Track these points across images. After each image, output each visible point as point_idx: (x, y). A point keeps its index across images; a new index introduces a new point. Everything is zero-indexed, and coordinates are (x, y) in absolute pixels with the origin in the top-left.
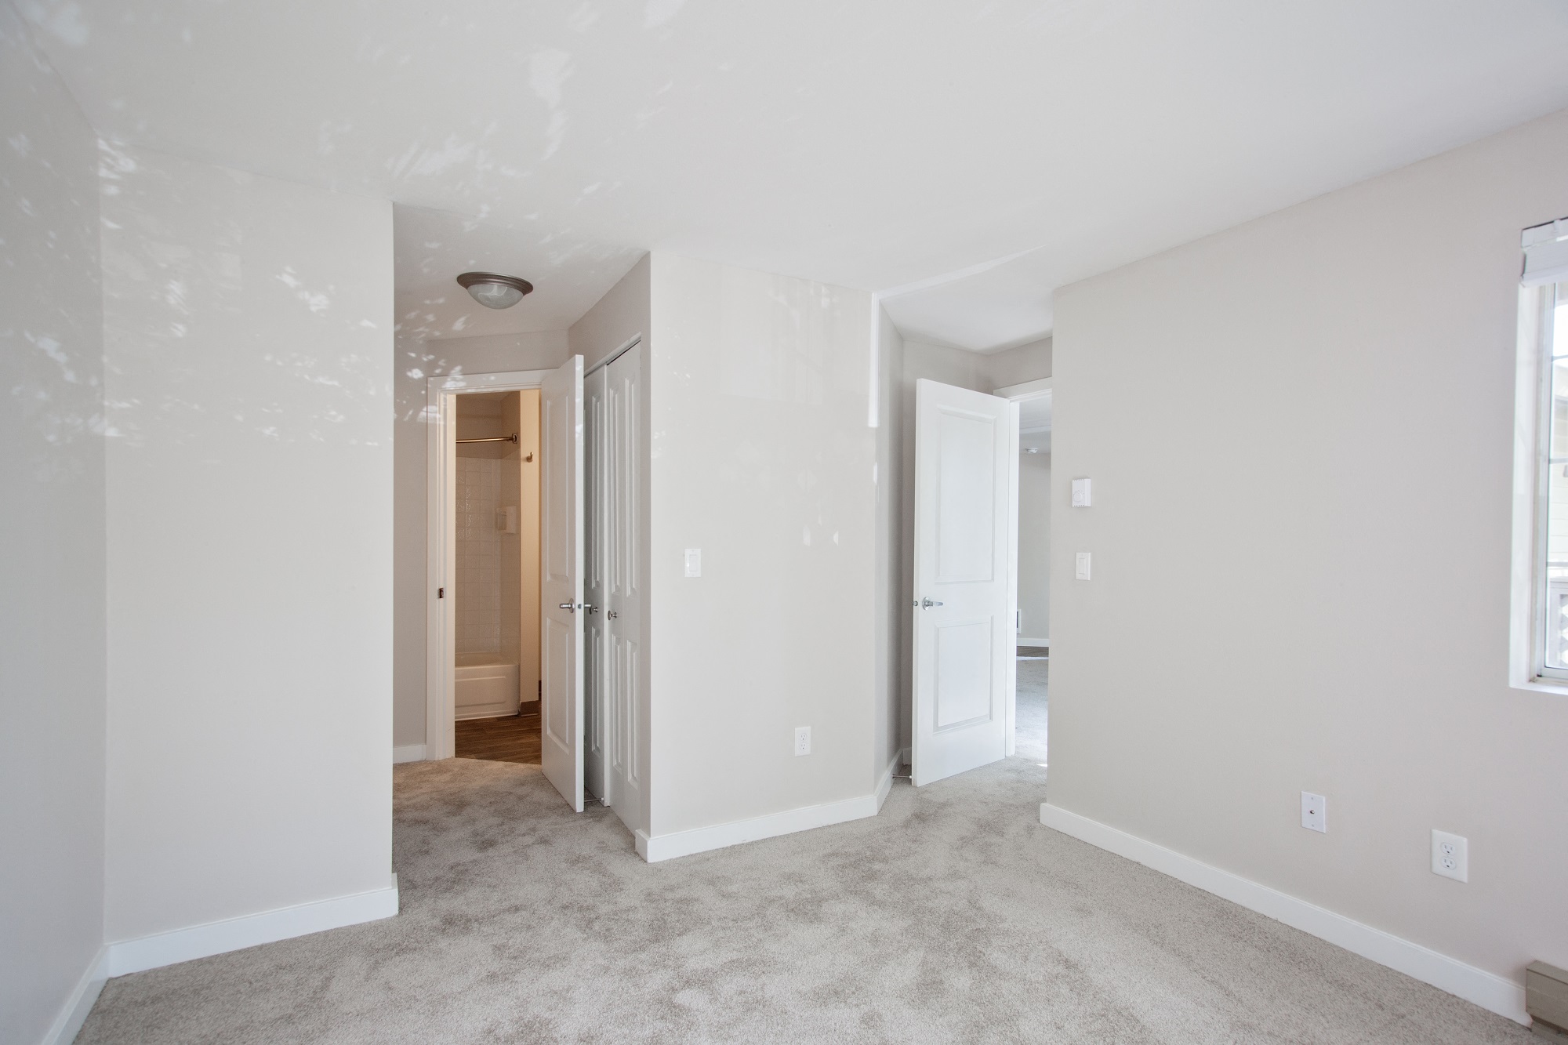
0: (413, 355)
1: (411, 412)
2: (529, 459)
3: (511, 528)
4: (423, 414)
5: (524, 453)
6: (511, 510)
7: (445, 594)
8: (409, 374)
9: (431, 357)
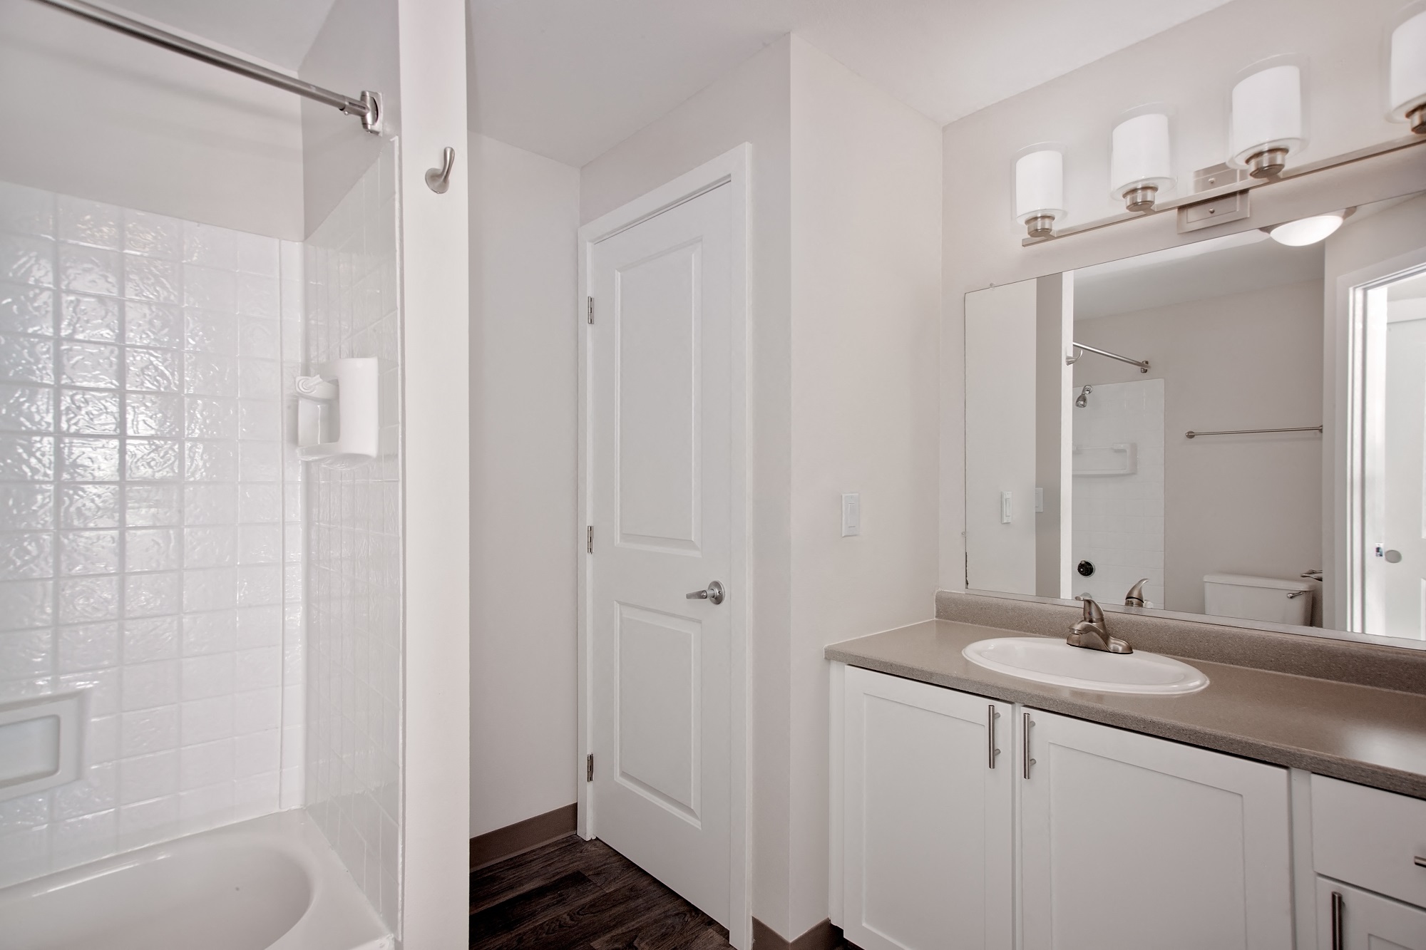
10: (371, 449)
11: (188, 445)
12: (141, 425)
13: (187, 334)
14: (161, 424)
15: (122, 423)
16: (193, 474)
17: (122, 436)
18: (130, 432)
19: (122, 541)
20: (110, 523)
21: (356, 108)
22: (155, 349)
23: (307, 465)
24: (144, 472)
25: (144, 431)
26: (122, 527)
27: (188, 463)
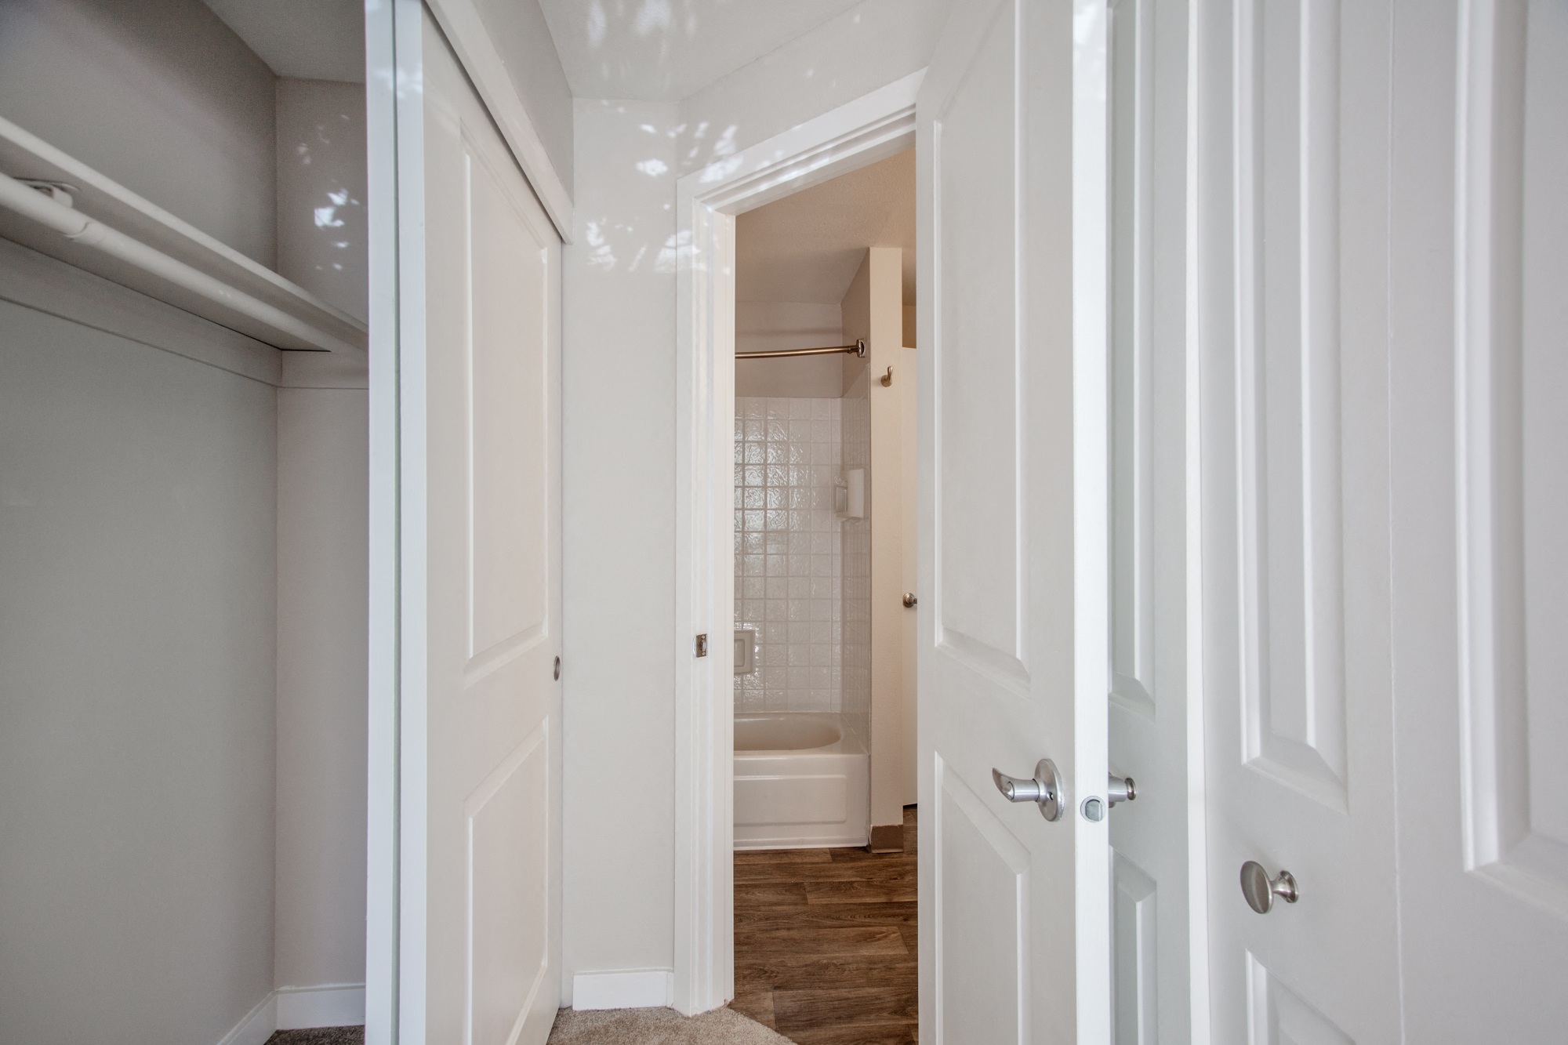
0: (649, 128)
1: (643, 250)
2: (886, 381)
3: (857, 509)
4: (666, 254)
5: (877, 371)
6: (856, 477)
7: (710, 646)
8: (640, 166)
9: (681, 129)
10: (861, 514)
11: (790, 512)
12: (773, 503)
13: (791, 456)
14: (780, 502)
15: (765, 504)
16: (793, 528)
17: (765, 509)
18: (769, 507)
19: (765, 559)
20: (760, 551)
21: (854, 349)
22: (778, 465)
23: (843, 523)
24: (774, 526)
25: (774, 506)
26: (765, 553)
27: (790, 520)
